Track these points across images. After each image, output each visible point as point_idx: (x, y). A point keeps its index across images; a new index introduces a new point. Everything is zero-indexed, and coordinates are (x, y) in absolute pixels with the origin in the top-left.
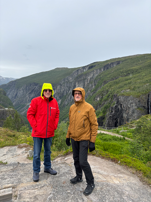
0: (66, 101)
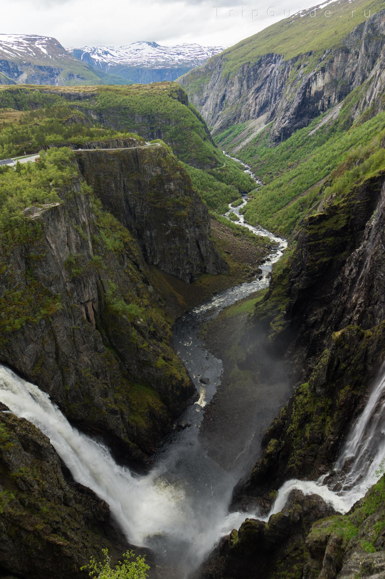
0: (357, 108)
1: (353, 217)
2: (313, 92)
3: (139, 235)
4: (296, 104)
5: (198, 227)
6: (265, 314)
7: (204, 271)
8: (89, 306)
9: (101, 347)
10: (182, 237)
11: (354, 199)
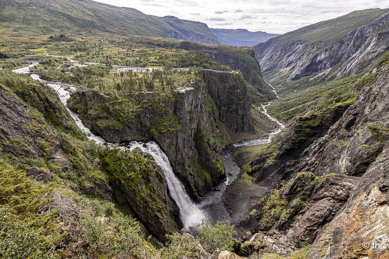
1: (324, 122)
2: (317, 60)
3: (219, 108)
4: (307, 65)
5: (245, 110)
6: (265, 155)
7: (243, 129)
8: (193, 131)
9: (193, 148)
10: (237, 113)
11: (326, 114)
